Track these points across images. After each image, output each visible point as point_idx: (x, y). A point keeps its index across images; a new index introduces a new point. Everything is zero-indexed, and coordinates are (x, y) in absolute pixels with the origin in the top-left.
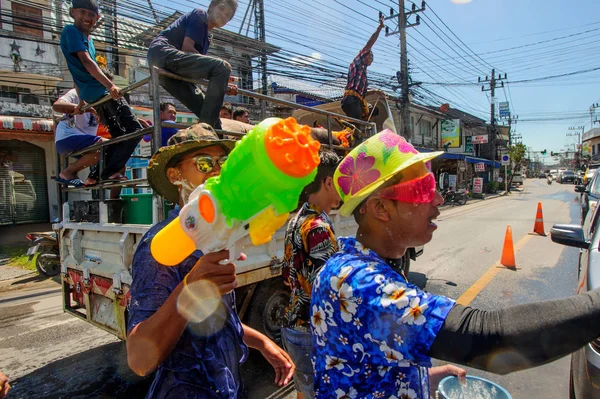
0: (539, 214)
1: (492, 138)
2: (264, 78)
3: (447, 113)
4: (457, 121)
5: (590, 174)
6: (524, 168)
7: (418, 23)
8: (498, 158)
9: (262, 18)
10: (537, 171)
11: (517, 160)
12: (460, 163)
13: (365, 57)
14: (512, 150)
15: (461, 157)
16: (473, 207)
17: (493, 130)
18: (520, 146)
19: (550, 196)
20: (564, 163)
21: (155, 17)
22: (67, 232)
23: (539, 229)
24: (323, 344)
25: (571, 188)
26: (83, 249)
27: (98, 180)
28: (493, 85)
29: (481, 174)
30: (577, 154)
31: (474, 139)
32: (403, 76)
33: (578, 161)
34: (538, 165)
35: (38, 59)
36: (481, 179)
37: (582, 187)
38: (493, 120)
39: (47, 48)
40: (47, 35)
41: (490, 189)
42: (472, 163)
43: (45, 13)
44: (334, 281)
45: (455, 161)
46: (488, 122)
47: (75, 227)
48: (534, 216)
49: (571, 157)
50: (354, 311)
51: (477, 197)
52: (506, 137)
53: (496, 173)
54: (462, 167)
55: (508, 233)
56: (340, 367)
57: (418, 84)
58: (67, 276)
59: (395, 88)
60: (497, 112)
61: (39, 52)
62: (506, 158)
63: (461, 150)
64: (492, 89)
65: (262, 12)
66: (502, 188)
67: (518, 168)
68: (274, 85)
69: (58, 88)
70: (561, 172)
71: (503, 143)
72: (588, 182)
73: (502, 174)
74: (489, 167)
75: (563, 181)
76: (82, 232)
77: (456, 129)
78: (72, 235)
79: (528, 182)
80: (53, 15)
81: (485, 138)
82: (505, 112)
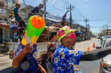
0: (94, 44)
1: (86, 30)
2: (45, 18)
3: (78, 26)
4: (80, 27)
5: (103, 37)
6: (92, 36)
7: (73, 10)
8: (87, 34)
9: (45, 7)
10: (94, 36)
11: (90, 34)
12: (80, 35)
13: (65, 16)
14: (89, 32)
15: (81, 34)
16: (83, 42)
17: (86, 29)
18: (91, 32)
19: (96, 41)
20: (99, 35)
21: (26, 6)
22: (11, 44)
23: (94, 47)
24: (57, 65)
25: (100, 40)
26: (14, 47)
27: (18, 35)
28: (86, 21)
29: (84, 37)
30: (101, 34)
31: (83, 30)
32: (71, 19)
33: (101, 35)
34: (94, 35)
35: (2, 12)
36: (84, 38)
37: (101, 39)
38: (86, 27)
39: (4, 10)
40: (4, 8)
41: (86, 39)
42: (83, 35)
43: (4, 4)
44: (60, 52)
45: (79, 34)
46: (85, 27)
47: (13, 43)
48: (93, 44)
49: (100, 34)
50: (64, 57)
51: (83, 41)
52: (88, 30)
53: (87, 36)
54: (81, 35)
55: (89, 47)
56: (60, 69)
57: (73, 20)
58: (11, 52)
59: (69, 21)
60: (87, 26)
61: (3, 11)
62: (88, 34)
63: (81, 32)
64: (86, 22)
65: (45, 6)
66: (88, 39)
67: (90, 36)
68: (47, 19)
69: (6, 17)
70: (98, 37)
71: (88, 31)
72: (102, 38)
73: (88, 37)
74: (85, 35)
75: (98, 38)
76: (14, 44)
77: (80, 28)
78: (12, 44)
79: (92, 38)
80: (6, 4)
81: (85, 30)
82: (88, 26)
